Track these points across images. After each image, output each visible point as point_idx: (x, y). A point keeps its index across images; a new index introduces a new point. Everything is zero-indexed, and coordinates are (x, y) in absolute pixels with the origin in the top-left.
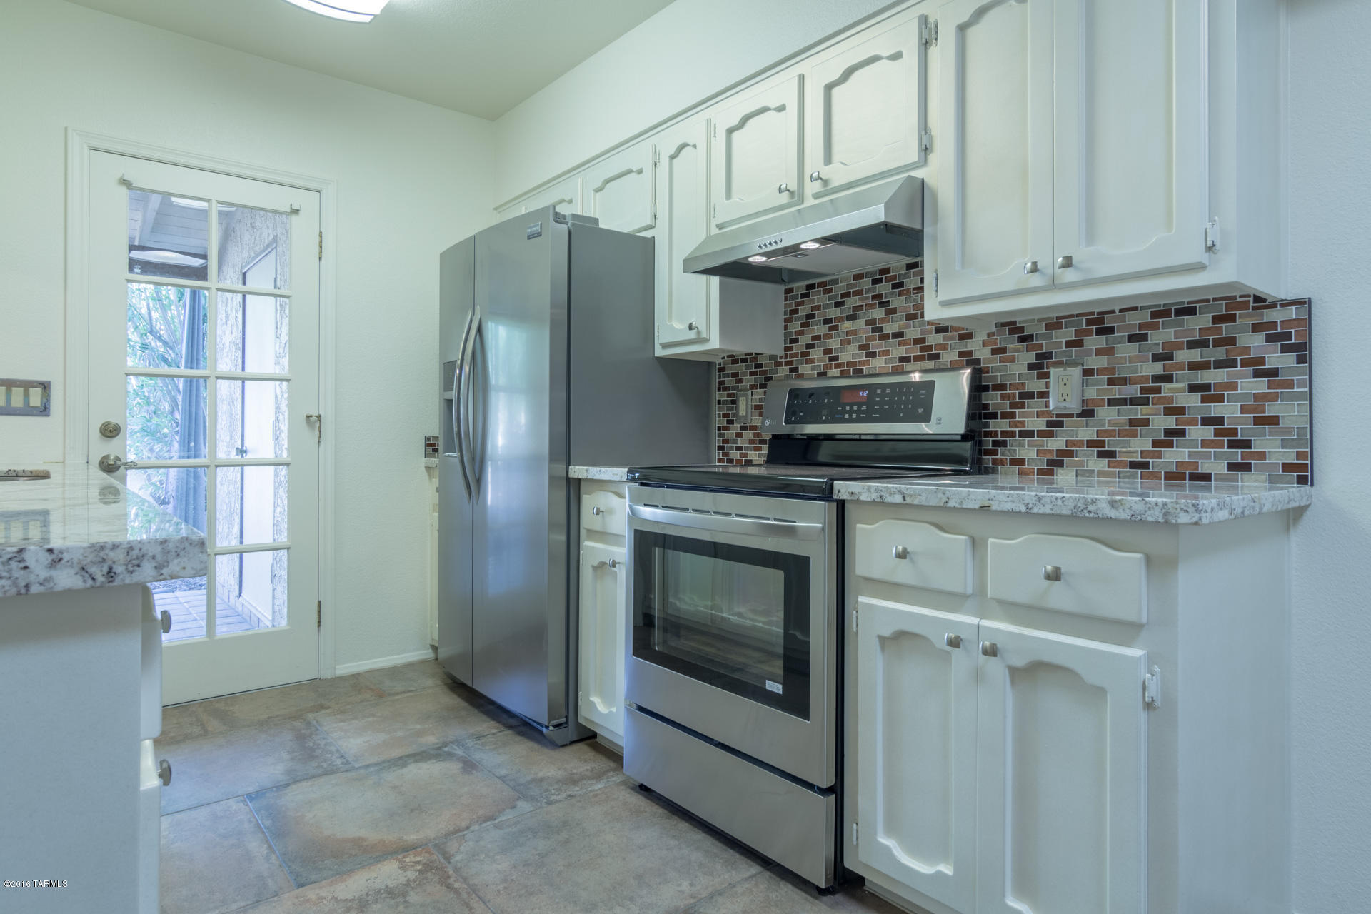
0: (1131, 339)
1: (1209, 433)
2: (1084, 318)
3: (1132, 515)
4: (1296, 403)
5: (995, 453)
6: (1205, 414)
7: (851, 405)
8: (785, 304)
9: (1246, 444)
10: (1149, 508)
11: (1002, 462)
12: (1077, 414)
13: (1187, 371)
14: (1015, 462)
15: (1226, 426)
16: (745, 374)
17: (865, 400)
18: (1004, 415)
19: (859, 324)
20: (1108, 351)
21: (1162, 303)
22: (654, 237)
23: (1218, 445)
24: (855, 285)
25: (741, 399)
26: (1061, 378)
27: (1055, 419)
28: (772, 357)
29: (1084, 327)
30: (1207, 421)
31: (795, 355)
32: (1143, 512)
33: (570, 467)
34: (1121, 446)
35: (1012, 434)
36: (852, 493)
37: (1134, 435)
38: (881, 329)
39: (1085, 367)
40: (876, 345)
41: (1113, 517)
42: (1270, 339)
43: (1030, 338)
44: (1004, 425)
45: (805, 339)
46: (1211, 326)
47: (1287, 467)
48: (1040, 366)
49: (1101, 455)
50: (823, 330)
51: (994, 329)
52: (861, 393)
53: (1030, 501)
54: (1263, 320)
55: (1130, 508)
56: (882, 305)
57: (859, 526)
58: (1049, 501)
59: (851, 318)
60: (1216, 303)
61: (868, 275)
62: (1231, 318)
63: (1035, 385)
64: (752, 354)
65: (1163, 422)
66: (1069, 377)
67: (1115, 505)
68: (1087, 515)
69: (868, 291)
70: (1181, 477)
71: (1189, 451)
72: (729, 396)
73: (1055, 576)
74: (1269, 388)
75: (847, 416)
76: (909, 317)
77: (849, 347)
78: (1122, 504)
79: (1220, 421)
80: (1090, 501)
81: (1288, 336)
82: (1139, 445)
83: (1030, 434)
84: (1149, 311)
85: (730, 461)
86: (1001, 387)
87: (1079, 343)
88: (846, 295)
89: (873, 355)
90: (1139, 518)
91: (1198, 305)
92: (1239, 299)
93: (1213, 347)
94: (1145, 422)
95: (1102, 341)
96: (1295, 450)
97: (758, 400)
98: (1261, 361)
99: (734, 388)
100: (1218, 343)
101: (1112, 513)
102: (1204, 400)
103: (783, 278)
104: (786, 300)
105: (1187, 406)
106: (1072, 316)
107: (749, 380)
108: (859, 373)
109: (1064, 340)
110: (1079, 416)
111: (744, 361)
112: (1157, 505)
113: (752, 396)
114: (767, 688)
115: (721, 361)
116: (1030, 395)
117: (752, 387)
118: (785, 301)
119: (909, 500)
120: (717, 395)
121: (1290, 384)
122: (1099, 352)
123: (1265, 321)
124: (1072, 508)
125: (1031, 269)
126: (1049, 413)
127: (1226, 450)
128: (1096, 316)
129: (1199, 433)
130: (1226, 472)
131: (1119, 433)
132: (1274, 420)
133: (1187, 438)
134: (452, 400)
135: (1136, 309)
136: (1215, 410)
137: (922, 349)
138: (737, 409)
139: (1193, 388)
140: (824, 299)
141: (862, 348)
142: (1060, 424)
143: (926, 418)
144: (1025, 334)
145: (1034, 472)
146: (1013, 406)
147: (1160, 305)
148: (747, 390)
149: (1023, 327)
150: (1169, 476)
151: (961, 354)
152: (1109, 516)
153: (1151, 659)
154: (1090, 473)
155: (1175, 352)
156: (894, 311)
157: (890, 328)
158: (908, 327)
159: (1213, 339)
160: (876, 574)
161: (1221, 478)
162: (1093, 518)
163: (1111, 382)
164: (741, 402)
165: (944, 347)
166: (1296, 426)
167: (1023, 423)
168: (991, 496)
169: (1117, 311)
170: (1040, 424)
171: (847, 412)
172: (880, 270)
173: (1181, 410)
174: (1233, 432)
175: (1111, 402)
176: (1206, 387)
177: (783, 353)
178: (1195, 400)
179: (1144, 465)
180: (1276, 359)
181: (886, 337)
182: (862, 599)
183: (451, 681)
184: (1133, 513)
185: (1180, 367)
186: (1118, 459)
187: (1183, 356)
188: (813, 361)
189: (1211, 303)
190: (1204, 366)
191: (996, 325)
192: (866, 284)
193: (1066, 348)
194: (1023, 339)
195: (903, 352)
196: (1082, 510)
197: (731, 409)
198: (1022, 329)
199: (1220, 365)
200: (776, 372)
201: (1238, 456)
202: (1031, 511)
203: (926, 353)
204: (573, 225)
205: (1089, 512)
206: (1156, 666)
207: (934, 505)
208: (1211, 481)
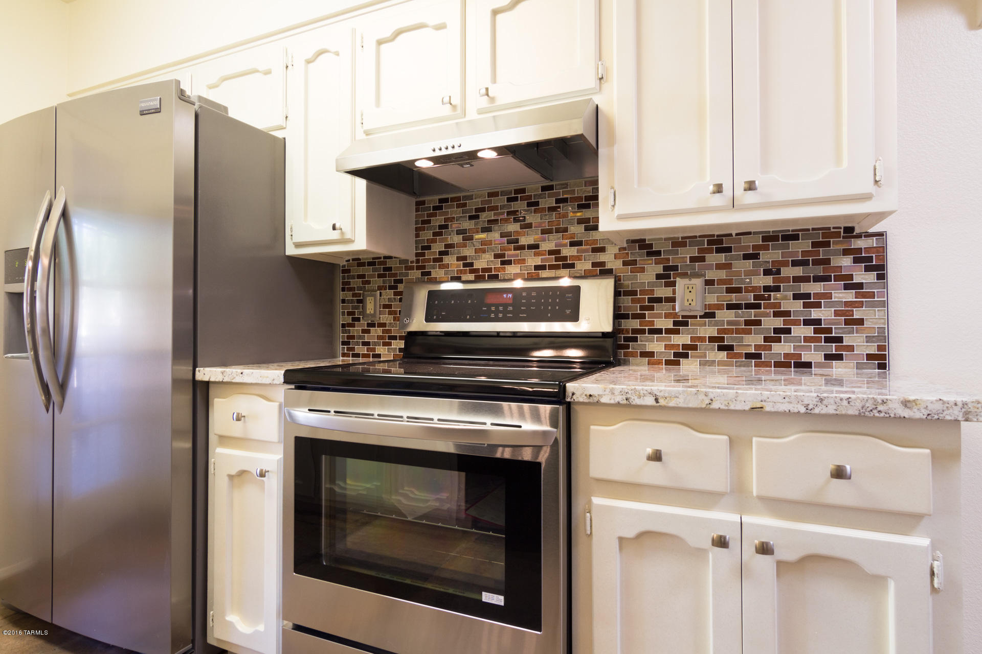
0: (746, 257)
1: (809, 331)
2: (706, 239)
3: (929, 415)
4: (877, 309)
5: (627, 347)
6: (806, 317)
7: (497, 306)
8: (416, 215)
9: (839, 340)
10: (947, 407)
11: (633, 355)
12: (700, 316)
13: (792, 284)
14: (644, 354)
15: (823, 326)
16: (373, 276)
17: (511, 302)
18: (635, 316)
19: (495, 236)
20: (727, 266)
21: (771, 230)
22: (285, 139)
23: (817, 340)
24: (490, 202)
25: (368, 298)
26: (686, 286)
27: (681, 319)
28: (403, 261)
29: (706, 246)
30: (807, 322)
31: (428, 260)
32: (941, 411)
33: (197, 369)
34: (738, 341)
35: (642, 332)
36: (590, 396)
37: (749, 332)
38: (517, 241)
39: (707, 278)
40: (510, 253)
41: (906, 416)
42: (856, 261)
43: (658, 253)
44: (635, 324)
45: (438, 247)
46: (811, 249)
47: (870, 357)
48: (667, 276)
49: (721, 348)
50: (457, 239)
51: (625, 245)
52: (505, 296)
53: (810, 402)
54: (851, 246)
55: (926, 408)
56: (516, 220)
57: (592, 427)
58: (832, 402)
59: (485, 230)
60: (815, 232)
61: (503, 193)
62: (827, 244)
63: (662, 292)
64: (380, 258)
65: (771, 323)
66: (694, 286)
67: (908, 405)
68: (877, 415)
69: (503, 207)
70: (786, 365)
71: (794, 345)
72: (354, 295)
73: (839, 473)
74: (856, 298)
75: (493, 316)
76: (544, 232)
77: (484, 255)
78: (916, 404)
79: (818, 322)
80: (880, 401)
81: (870, 259)
82: (753, 341)
83: (659, 331)
84: (761, 236)
85: (357, 355)
86: (634, 293)
87: (703, 259)
88: (482, 210)
89: (509, 263)
90: (936, 417)
91: (800, 233)
92: (832, 230)
93: (812, 265)
94: (758, 323)
95: (722, 258)
96: (876, 344)
97: (387, 300)
98: (851, 277)
99: (360, 288)
100: (817, 262)
101: (906, 413)
102: (805, 305)
103: (415, 191)
104: (417, 210)
105: (792, 310)
106: (696, 237)
107: (377, 282)
108: (494, 278)
109: (688, 256)
110: (701, 317)
111: (370, 264)
112: (956, 404)
113: (380, 296)
114: (483, 600)
115: (345, 263)
116: (659, 300)
117: (380, 288)
118: (416, 212)
119: (662, 402)
120: (341, 295)
121: (872, 295)
122: (719, 267)
123: (852, 247)
124: (860, 408)
125: (713, 191)
126: (676, 315)
127: (823, 344)
128: (716, 238)
129: (801, 331)
130: (823, 361)
131: (738, 331)
132: (860, 322)
133: (792, 335)
134: (22, 294)
135: (749, 233)
136: (815, 314)
137: (557, 259)
138: (364, 308)
139: (796, 297)
140: (458, 212)
141: (497, 256)
142: (685, 324)
143: (575, 318)
144: (654, 250)
145: (663, 363)
146: (642, 308)
147: (770, 231)
148: (376, 291)
149: (652, 244)
150: (778, 365)
151: (594, 265)
152: (902, 415)
153: (934, 546)
154: (712, 363)
155: (782, 268)
156: (529, 226)
157: (524, 241)
158: (544, 240)
159: (812, 259)
160: (616, 474)
161: (819, 365)
162: (884, 417)
163: (730, 291)
164: (368, 302)
165: (579, 258)
166: (876, 327)
167: (652, 323)
168: (764, 398)
169: (734, 235)
170: (665, 323)
171: (493, 312)
172: (515, 190)
173: (787, 314)
174: (829, 330)
175: (730, 307)
176: (808, 296)
177: (414, 259)
178: (798, 305)
179: (757, 356)
180: (861, 276)
181: (522, 248)
182: (597, 501)
183: (12, 612)
184: (929, 412)
185: (786, 280)
186: (735, 351)
187: (789, 272)
188: (447, 266)
189: (811, 232)
190: (806, 279)
191: (628, 241)
192: (502, 201)
193: (690, 262)
194: (650, 254)
195: (538, 261)
196: (871, 410)
197: (357, 308)
198: (651, 246)
199: (817, 279)
200: (407, 275)
201: (833, 348)
202: (812, 412)
203: (561, 263)
204: (200, 107)
205: (880, 412)
206: (938, 552)
207: (694, 406)
208: (812, 368)
